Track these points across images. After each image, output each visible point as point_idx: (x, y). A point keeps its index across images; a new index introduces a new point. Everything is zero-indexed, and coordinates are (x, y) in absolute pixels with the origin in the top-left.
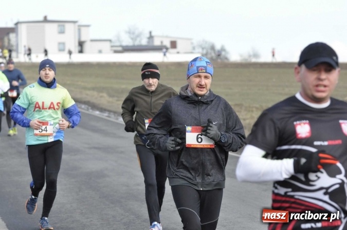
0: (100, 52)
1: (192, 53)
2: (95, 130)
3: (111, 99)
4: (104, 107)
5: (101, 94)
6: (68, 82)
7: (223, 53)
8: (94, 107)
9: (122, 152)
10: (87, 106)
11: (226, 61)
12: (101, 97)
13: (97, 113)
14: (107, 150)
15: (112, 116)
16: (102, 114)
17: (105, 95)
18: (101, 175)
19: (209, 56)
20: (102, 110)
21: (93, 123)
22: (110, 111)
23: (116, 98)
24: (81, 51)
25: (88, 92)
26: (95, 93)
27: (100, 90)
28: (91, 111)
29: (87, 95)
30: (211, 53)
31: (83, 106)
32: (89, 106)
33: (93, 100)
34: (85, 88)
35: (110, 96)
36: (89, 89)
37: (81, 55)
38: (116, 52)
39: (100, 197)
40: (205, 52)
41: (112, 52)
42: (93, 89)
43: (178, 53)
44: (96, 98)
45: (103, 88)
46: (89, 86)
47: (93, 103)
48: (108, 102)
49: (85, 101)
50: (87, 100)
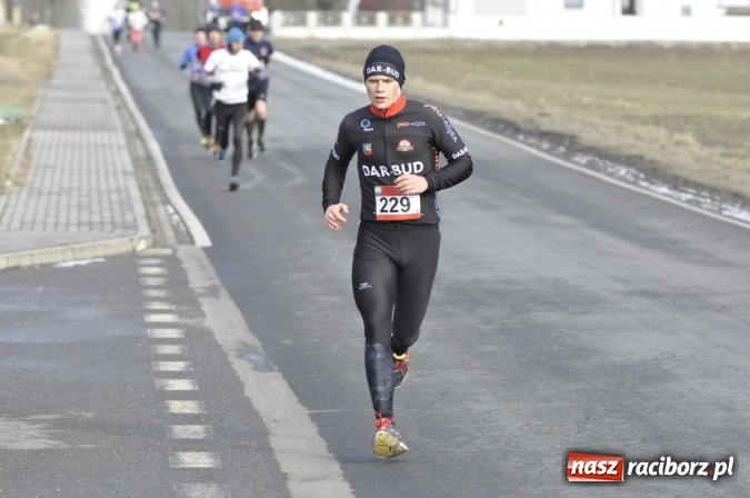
0: (686, 11)
2: (650, 241)
3: (705, 152)
4: (683, 174)
5: (678, 137)
6: (586, 100)
8: (654, 172)
10: (632, 170)
12: (678, 144)
13: (661, 191)
14: (680, 299)
16: (677, 194)
17: (689, 138)
18: (652, 373)
20: (678, 183)
21: (648, 221)
22: (699, 187)
24: (630, 10)
25: (641, 130)
26: (662, 133)
27: (675, 123)
28: (644, 184)
29: (638, 137)
31: (623, 171)
32: (641, 170)
33: (653, 153)
34: (632, 118)
35: (706, 142)
36: (644, 122)
37: (629, 20)
38: (732, 12)
39: (644, 439)
41: (722, 11)
42: (657, 121)
44: (663, 147)
45: (688, 118)
46: (646, 112)
47: (652, 162)
48: (698, 160)
49: (629, 157)
50: (634, 152)
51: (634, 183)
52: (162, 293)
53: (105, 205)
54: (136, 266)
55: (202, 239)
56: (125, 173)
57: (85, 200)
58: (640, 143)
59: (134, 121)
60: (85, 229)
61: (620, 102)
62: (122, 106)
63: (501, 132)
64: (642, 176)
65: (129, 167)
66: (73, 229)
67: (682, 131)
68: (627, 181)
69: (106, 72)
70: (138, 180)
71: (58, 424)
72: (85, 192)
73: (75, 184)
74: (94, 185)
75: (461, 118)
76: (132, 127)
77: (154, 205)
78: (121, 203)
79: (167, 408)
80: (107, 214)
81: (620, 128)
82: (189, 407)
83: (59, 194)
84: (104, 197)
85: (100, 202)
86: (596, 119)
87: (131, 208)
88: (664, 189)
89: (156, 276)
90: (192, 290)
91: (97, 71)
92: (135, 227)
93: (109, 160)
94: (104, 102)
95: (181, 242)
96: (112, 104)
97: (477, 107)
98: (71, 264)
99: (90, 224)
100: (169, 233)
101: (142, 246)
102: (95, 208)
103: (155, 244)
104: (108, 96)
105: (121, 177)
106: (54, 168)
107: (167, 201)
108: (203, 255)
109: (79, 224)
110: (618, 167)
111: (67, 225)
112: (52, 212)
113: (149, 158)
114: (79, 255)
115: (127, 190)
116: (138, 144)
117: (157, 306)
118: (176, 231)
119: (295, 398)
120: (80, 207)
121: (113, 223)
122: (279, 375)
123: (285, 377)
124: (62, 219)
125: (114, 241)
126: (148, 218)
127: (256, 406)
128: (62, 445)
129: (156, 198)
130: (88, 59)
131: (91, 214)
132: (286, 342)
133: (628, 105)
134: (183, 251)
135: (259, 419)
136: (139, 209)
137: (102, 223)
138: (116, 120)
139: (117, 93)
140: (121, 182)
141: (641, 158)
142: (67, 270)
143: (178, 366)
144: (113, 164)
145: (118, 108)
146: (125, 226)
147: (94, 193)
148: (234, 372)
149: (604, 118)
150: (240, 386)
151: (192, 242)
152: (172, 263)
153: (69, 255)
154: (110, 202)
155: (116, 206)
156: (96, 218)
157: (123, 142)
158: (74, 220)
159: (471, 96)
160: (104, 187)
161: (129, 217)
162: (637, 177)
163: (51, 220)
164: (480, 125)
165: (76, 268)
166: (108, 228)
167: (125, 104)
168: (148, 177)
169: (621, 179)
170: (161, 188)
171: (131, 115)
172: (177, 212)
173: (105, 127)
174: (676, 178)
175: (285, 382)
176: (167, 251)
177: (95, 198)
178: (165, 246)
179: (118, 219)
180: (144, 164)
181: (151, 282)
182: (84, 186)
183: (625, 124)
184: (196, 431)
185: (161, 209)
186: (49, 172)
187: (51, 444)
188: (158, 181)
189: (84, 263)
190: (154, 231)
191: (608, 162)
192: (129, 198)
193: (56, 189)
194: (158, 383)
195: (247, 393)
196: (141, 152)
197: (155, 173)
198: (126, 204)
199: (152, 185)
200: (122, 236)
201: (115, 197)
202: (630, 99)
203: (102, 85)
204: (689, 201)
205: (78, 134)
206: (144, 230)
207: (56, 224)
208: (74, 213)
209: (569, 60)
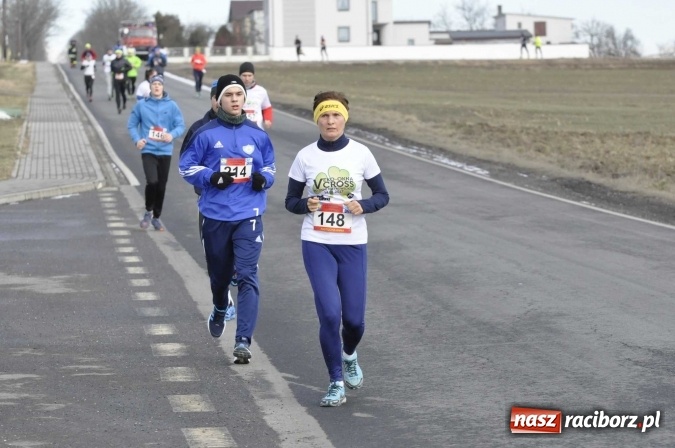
0: (411, 42)
1: (573, 43)
3: (423, 125)
4: (411, 138)
5: (407, 117)
7: (629, 43)
8: (394, 138)
9: (433, 212)
10: (381, 137)
11: (633, 57)
12: (408, 121)
13: (398, 148)
14: (409, 207)
15: (424, 152)
16: (407, 149)
17: (414, 118)
19: (605, 48)
20: (407, 143)
22: (420, 145)
23: (433, 124)
24: (378, 42)
25: (385, 113)
26: (397, 115)
27: (406, 109)
28: (388, 144)
29: (384, 118)
30: (607, 44)
31: (376, 137)
32: (386, 137)
33: (393, 127)
34: (381, 107)
35: (424, 119)
36: (387, 108)
37: (377, 48)
38: (439, 42)
40: (595, 41)
41: (433, 42)
42: (395, 108)
43: (548, 43)
44: (398, 123)
45: (412, 106)
46: (388, 102)
47: (393, 131)
48: (419, 130)
49: (379, 129)
50: (382, 126)
51: (382, 144)
52: (115, 212)
53: (77, 164)
54: (98, 198)
55: (134, 181)
56: (85, 145)
57: (64, 161)
58: (385, 121)
59: (86, 115)
60: (67, 177)
61: (373, 97)
62: (78, 106)
63: (304, 116)
64: (387, 140)
65: (87, 142)
66: (60, 178)
67: (410, 113)
68: (378, 143)
69: (66, 87)
70: (93, 149)
71: (68, 281)
72: (63, 156)
73: (57, 152)
74: (68, 152)
75: (279, 109)
76: (85, 119)
77: (104, 163)
78: (85, 162)
79: (127, 271)
80: (78, 169)
81: (373, 113)
82: (139, 270)
83: (49, 158)
84: (76, 160)
85: (73, 162)
86: (359, 108)
87: (91, 164)
88: (400, 147)
89: (110, 202)
90: (131, 210)
91: (60, 86)
92: (96, 176)
93: (75, 137)
94: (67, 104)
95: (122, 183)
96: (72, 106)
97: (289, 102)
98: (61, 197)
99: (69, 174)
100: (115, 179)
101: (100, 186)
102: (71, 166)
103: (107, 185)
104: (69, 101)
105: (83, 146)
106: (43, 143)
107: (111, 161)
108: (136, 191)
109: (63, 174)
110: (373, 135)
111: (56, 175)
112: (47, 168)
113: (98, 136)
114: (65, 191)
115: (88, 155)
116: (90, 128)
117: (114, 218)
118: (119, 178)
119: (197, 264)
120: (62, 165)
121: (82, 174)
122: (187, 253)
123: (190, 254)
124: (53, 172)
125: (84, 184)
126: (102, 170)
127: (176, 269)
128: (72, 290)
129: (105, 159)
130: (54, 80)
131: (69, 169)
132: (188, 236)
133: (378, 99)
134: (124, 188)
135: (179, 275)
136: (96, 166)
137: (76, 174)
138: (75, 115)
139: (74, 99)
140: (84, 151)
141: (386, 129)
142: (59, 200)
143: (130, 250)
144: (78, 140)
145: (76, 108)
146: (90, 175)
147: (69, 157)
148: (161, 252)
149: (364, 106)
150: (165, 259)
151: (128, 183)
152: (118, 195)
153: (60, 192)
154: (79, 162)
155: (83, 164)
156: (72, 171)
157: (82, 128)
158: (60, 172)
159: (285, 96)
160: (74, 154)
161: (91, 170)
162: (383, 140)
163: (47, 173)
164: (291, 112)
165: (64, 199)
166: (80, 176)
167: (80, 106)
168: (98, 147)
169: (375, 141)
170: (106, 154)
171: (84, 112)
172: (117, 167)
173: (70, 119)
174: (407, 141)
175: (190, 257)
176: (115, 189)
177: (70, 160)
178: (113, 186)
179: (85, 171)
180: (95, 141)
181: (107, 205)
182: (63, 153)
183: (376, 110)
184: (145, 282)
185: (108, 165)
186: (41, 146)
187: (67, 290)
188: (104, 149)
189: (68, 196)
190: (106, 178)
191: (367, 133)
192: (90, 159)
193: (47, 156)
194: (120, 258)
195: (170, 262)
196: (92, 134)
197: (102, 145)
198: (88, 163)
199: (101, 152)
200: (88, 181)
201: (81, 159)
202: (379, 96)
203: (65, 95)
204: (414, 154)
205: (54, 124)
206: (101, 177)
207: (50, 175)
208: (59, 169)
209: (342, 73)
